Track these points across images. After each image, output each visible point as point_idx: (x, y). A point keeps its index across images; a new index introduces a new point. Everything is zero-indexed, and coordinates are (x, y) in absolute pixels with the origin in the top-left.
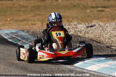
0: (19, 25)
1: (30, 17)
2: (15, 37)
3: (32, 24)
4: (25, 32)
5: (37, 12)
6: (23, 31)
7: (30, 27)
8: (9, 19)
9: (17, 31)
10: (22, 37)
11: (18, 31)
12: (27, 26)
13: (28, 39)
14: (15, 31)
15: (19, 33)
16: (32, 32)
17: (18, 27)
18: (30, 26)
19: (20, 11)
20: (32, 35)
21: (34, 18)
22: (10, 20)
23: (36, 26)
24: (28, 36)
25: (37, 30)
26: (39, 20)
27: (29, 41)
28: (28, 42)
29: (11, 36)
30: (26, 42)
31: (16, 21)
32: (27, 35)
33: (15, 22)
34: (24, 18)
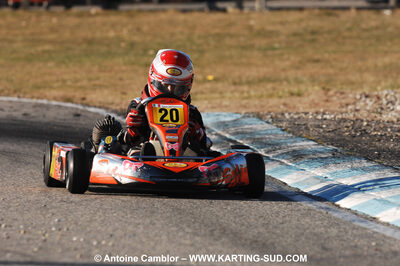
0: (245, 95)
1: (284, 70)
2: (233, 138)
3: (292, 94)
4: (268, 122)
5: (310, 52)
6: (260, 117)
7: (285, 105)
8: (210, 78)
9: (239, 116)
10: (257, 136)
11: (244, 117)
12: (274, 101)
13: (277, 144)
14: (230, 116)
15: (246, 124)
16: (292, 121)
17: (244, 102)
18: (283, 101)
19: (251, 47)
20: (289, 132)
21: (299, 73)
22: (216, 80)
23: (306, 99)
24: (276, 134)
25: (306, 113)
26: (313, 80)
27: (280, 152)
28: (277, 156)
29: (216, 134)
30: (271, 156)
31: (235, 84)
32: (274, 132)
33: (233, 88)
34: (263, 71)
